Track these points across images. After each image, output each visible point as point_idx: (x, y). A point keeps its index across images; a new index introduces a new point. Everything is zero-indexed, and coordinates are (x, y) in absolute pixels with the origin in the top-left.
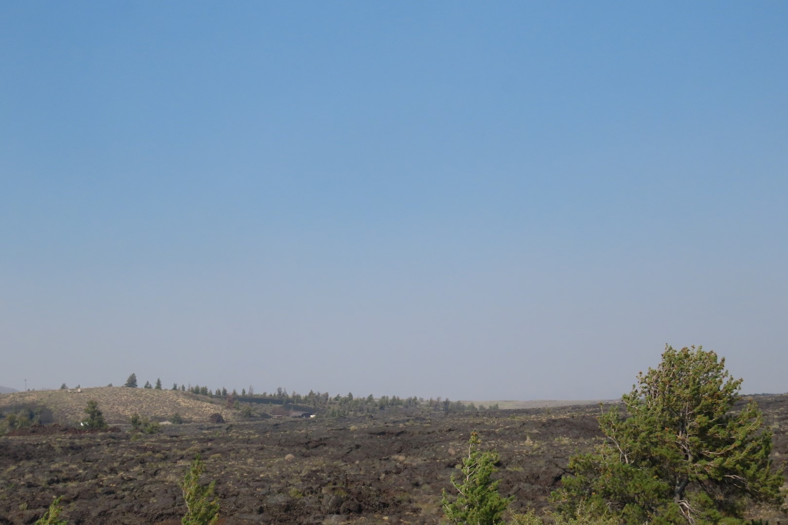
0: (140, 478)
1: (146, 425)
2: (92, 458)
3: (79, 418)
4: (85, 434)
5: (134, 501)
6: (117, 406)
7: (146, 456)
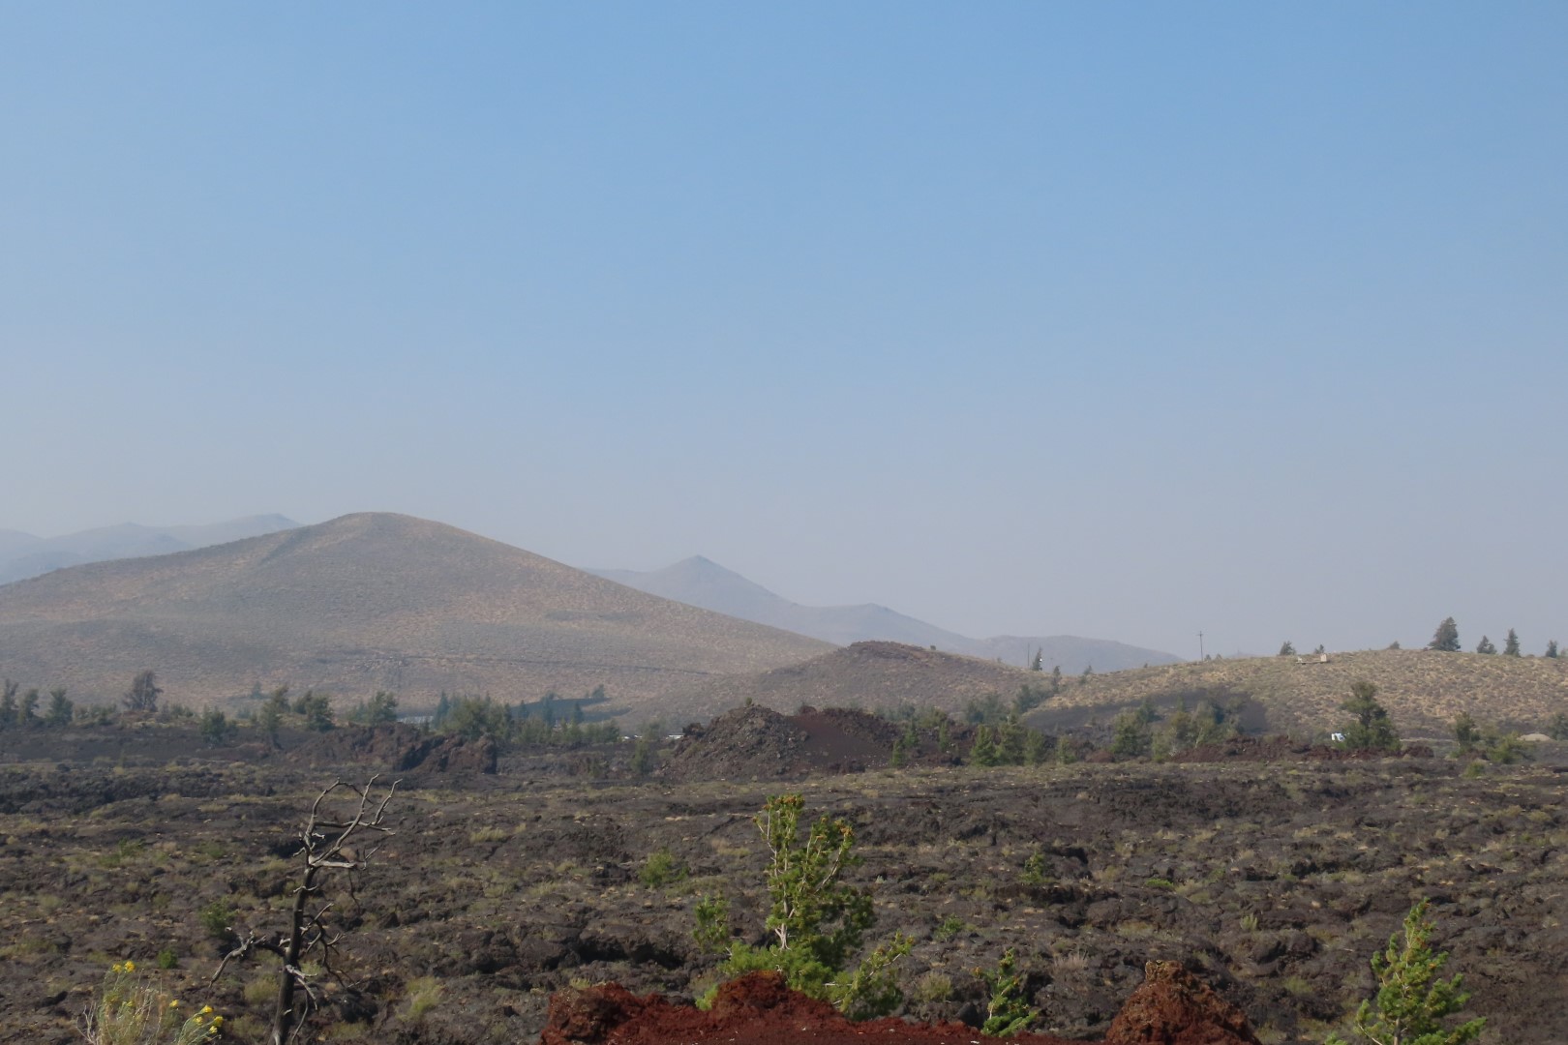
0: (1511, 867)
1: (1491, 741)
2: (1377, 817)
3: (1326, 722)
4: (1350, 760)
5: (1503, 923)
6: (1414, 697)
7: (1508, 815)
